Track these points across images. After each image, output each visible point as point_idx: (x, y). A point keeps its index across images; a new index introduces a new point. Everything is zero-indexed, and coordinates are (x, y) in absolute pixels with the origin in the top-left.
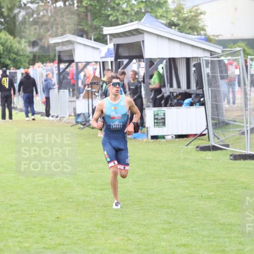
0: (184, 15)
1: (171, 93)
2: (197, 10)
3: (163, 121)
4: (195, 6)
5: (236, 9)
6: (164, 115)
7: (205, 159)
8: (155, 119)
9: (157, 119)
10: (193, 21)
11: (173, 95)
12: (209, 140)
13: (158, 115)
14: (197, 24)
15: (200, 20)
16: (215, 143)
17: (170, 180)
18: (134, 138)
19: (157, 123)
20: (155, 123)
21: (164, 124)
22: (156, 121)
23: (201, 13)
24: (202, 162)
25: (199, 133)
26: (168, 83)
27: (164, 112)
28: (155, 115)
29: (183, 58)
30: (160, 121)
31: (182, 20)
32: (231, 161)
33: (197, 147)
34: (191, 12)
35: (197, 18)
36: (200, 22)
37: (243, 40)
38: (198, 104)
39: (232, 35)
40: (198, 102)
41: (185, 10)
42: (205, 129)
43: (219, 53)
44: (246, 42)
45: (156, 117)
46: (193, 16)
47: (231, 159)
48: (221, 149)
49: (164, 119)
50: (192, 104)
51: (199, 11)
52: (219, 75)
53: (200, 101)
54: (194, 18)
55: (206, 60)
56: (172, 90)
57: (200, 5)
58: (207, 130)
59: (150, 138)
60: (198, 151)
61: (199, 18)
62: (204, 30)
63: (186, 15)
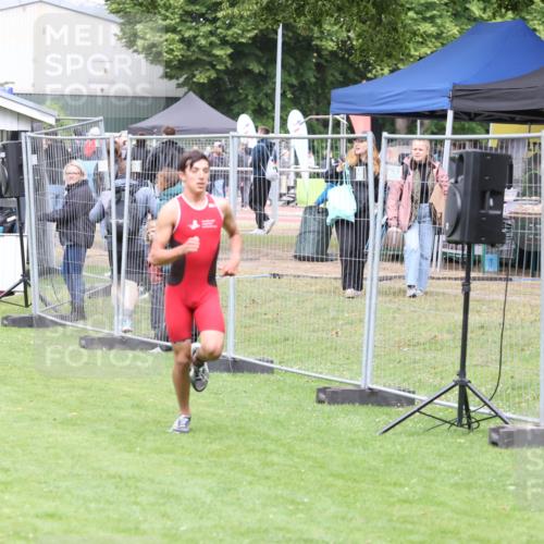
7: (29, 345)
12: (27, 305)
16: (42, 312)
24: (23, 350)
33: (5, 318)
37: (57, 97)
38: (1, 228)
39: (33, 86)
40: (2, 225)
42: (17, 281)
43: (53, 126)
44: (61, 103)
47: (83, 347)
48: (56, 324)
53: (5, 221)
55: (33, 138)
58: (22, 284)
60: (6, 326)
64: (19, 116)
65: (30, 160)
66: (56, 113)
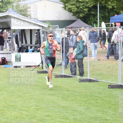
0: (20, 9)
1: (22, 46)
2: (26, 6)
3: (20, 59)
4: (25, 5)
5: (45, 6)
6: (20, 57)
7: (43, 77)
8: (16, 58)
9: (17, 58)
10: (25, 11)
11: (23, 47)
12: (43, 68)
13: (17, 56)
14: (26, 13)
15: (28, 11)
16: (46, 70)
17: (31, 86)
18: (5, 67)
19: (17, 60)
20: (16, 60)
21: (20, 60)
22: (16, 59)
23: (28, 8)
24: (42, 79)
25: (38, 65)
26: (20, 41)
27: (20, 55)
28: (16, 56)
29: (29, 29)
30: (18, 59)
31: (20, 11)
32: (55, 78)
33: (38, 72)
34: (24, 7)
35: (26, 10)
36: (28, 12)
37: (49, 21)
38: (36, 51)
39: (43, 19)
40: (36, 50)
41: (21, 6)
42: (40, 63)
43: (47, 28)
44: (50, 22)
45: (16, 57)
46: (25, 9)
47: (55, 77)
49: (20, 58)
50: (33, 51)
51: (27, 7)
52: (46, 37)
53: (37, 50)
54: (25, 10)
55: (42, 31)
56: (22, 44)
57: (28, 4)
59: (13, 67)
61: (28, 10)
62: (30, 16)
63: (22, 9)
64: (40, 26)
65: (42, 36)
66: (48, 25)
